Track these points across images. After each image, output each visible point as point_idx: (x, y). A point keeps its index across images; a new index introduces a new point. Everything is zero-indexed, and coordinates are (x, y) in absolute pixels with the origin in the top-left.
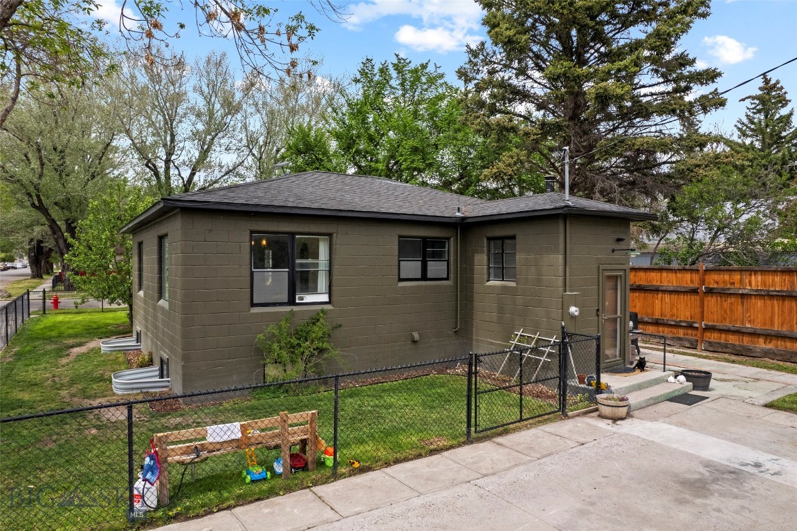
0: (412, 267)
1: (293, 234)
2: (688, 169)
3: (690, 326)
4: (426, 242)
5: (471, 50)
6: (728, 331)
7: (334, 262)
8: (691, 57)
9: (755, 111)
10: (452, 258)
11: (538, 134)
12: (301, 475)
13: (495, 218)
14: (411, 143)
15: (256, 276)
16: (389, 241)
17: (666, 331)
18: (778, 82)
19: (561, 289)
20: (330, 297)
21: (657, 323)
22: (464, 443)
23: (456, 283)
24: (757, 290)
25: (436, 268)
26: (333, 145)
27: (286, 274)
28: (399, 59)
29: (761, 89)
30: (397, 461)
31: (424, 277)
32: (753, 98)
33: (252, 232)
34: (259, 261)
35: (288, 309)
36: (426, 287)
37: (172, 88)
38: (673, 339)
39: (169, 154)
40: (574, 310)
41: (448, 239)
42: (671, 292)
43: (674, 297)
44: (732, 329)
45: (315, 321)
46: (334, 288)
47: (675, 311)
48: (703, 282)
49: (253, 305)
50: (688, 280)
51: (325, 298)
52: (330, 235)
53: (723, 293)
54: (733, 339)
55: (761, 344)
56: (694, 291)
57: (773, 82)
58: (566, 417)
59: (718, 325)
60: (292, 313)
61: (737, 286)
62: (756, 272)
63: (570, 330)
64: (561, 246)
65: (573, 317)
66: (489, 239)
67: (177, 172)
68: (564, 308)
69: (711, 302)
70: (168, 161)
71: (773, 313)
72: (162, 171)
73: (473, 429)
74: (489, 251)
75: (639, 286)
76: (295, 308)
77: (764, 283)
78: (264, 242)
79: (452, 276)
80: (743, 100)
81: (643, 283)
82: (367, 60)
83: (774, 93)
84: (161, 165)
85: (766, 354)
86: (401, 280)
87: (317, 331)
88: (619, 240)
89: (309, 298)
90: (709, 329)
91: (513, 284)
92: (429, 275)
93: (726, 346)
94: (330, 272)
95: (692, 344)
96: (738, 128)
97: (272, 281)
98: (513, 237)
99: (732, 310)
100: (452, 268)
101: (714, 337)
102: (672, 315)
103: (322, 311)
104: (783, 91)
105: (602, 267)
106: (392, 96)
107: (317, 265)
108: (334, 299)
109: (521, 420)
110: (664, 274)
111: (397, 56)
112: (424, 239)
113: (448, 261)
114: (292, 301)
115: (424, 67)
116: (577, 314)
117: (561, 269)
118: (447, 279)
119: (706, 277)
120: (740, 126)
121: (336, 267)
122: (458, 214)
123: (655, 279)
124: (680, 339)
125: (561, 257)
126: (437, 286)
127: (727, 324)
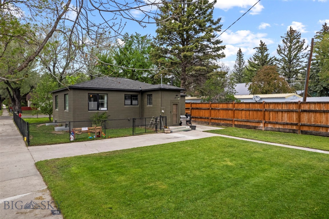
0: (128, 102)
1: (98, 94)
2: (210, 76)
3: (208, 119)
4: (132, 96)
5: (154, 38)
6: (215, 119)
7: (108, 101)
8: (221, 40)
9: (258, 52)
10: (139, 100)
11: (170, 65)
12: (99, 138)
13: (147, 90)
14: (139, 64)
15: (89, 104)
16: (122, 95)
17: (203, 120)
18: (264, 43)
19: (160, 106)
20: (107, 109)
21: (201, 118)
22: (132, 136)
23: (140, 106)
24: (221, 108)
25: (134, 102)
26: (115, 62)
27: (97, 103)
28: (137, 34)
29: (260, 45)
30: (117, 137)
31: (131, 104)
32: (257, 48)
33: (88, 93)
34: (90, 101)
35: (97, 111)
36: (132, 107)
37: (55, 39)
38: (204, 122)
39: (55, 64)
40: (163, 111)
41: (138, 95)
42: (204, 109)
43: (205, 111)
44: (216, 119)
45: (104, 114)
46: (108, 107)
47: (205, 115)
48: (211, 106)
49: (89, 110)
50: (207, 106)
51: (106, 109)
52: (107, 94)
53: (215, 109)
54: (216, 121)
55: (222, 122)
56: (209, 109)
57: (263, 43)
58: (157, 133)
59: (214, 118)
60: (98, 112)
61: (217, 107)
62: (221, 103)
63: (162, 115)
64: (160, 97)
65: (163, 113)
66: (147, 95)
67: (58, 70)
68: (161, 111)
69: (212, 111)
70: (54, 66)
71: (224, 114)
72: (52, 70)
73: (134, 133)
74: (147, 98)
75: (197, 108)
76: (99, 111)
77: (222, 106)
78: (91, 96)
79: (139, 104)
80: (254, 48)
81: (198, 107)
82: (126, 33)
83: (264, 47)
84: (51, 68)
85: (223, 125)
86: (125, 105)
87: (104, 116)
88: (177, 95)
89: (102, 109)
90: (212, 119)
91: (152, 106)
92: (133, 104)
93: (215, 123)
94: (107, 103)
95: (208, 123)
96: (253, 58)
97: (93, 105)
98: (152, 95)
99: (216, 114)
100: (139, 102)
101: (213, 121)
102: (204, 116)
103: (105, 112)
104: (266, 46)
105: (172, 102)
106: (135, 46)
107: (104, 101)
108: (108, 109)
109: (146, 132)
110: (203, 104)
111: (136, 33)
112: (131, 95)
113: (138, 101)
114: (98, 110)
115: (146, 36)
116: (163, 112)
117: (160, 102)
118: (138, 105)
119: (211, 105)
120: (254, 57)
121: (108, 102)
122: (140, 89)
123: (200, 106)
124: (206, 122)
125: (160, 99)
126: (135, 107)
127: (216, 118)
